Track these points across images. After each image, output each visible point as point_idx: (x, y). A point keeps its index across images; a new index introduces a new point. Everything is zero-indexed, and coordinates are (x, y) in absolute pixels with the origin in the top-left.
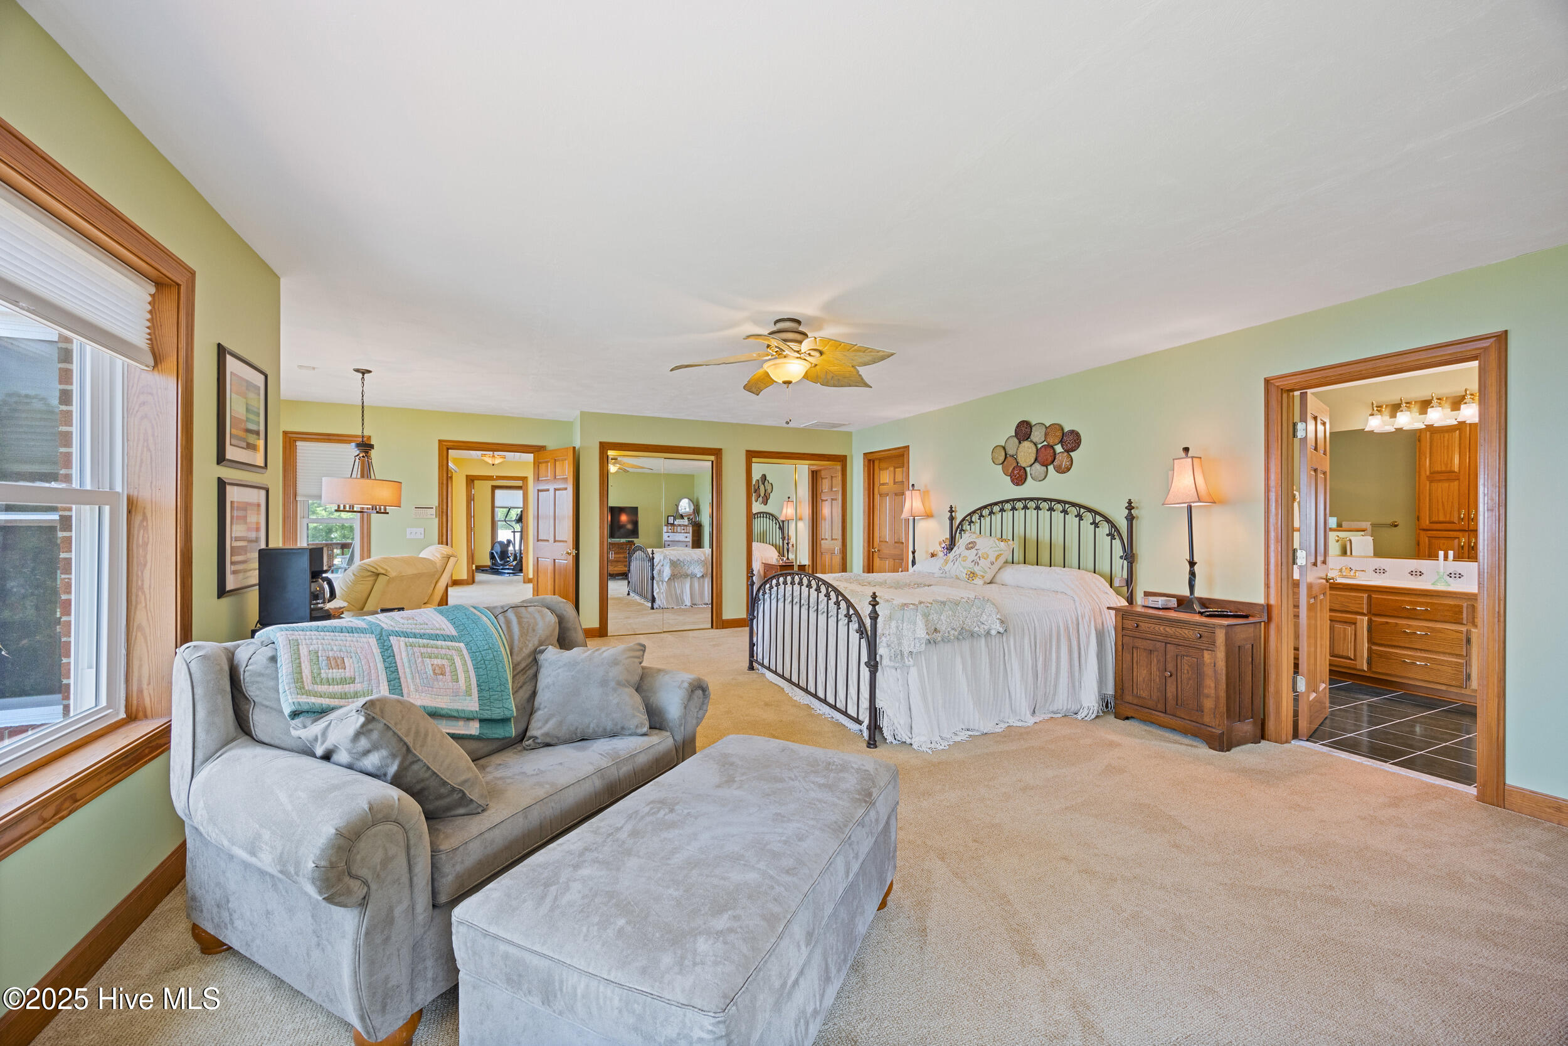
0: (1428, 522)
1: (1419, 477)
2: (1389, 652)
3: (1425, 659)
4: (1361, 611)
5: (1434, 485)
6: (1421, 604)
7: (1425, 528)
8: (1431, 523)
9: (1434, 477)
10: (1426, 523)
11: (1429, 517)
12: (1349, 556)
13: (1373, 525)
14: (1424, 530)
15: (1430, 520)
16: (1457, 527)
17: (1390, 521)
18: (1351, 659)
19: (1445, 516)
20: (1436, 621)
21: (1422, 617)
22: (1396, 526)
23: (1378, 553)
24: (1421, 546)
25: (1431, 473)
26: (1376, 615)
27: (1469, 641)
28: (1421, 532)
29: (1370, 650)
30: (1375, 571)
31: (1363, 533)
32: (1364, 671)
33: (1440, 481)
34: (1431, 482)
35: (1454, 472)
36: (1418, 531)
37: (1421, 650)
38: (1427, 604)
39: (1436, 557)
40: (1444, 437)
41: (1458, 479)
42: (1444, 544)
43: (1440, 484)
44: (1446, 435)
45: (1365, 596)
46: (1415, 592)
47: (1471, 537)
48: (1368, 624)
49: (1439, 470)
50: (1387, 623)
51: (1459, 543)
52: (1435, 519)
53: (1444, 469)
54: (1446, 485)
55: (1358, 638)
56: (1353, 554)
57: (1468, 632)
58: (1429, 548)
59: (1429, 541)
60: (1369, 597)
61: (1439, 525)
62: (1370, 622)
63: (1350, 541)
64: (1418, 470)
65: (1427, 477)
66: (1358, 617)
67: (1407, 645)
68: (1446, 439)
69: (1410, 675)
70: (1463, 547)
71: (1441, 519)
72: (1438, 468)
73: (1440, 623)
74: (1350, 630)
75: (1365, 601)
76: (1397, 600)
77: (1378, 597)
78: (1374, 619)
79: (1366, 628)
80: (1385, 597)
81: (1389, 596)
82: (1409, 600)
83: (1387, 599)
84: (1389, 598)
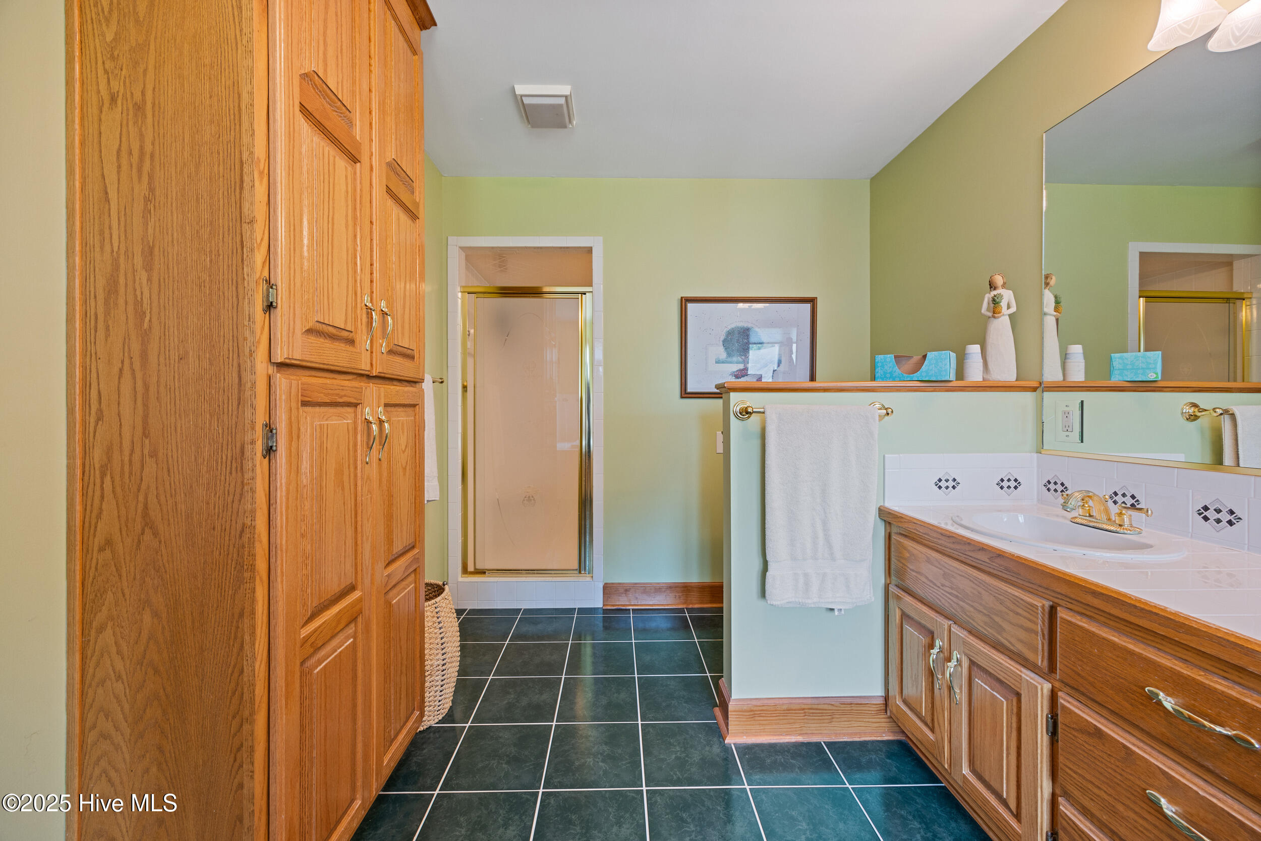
4: (1030, 655)
18: (1008, 807)
26: (1066, 684)
30: (1203, 513)
66: (1025, 675)
75: (1041, 626)
76: (1132, 653)
77: (1073, 620)
78: (1065, 700)
79: (1042, 721)
80: (1093, 629)
81: (1107, 630)
82: (1171, 670)
83: (1098, 636)
84: (1104, 635)
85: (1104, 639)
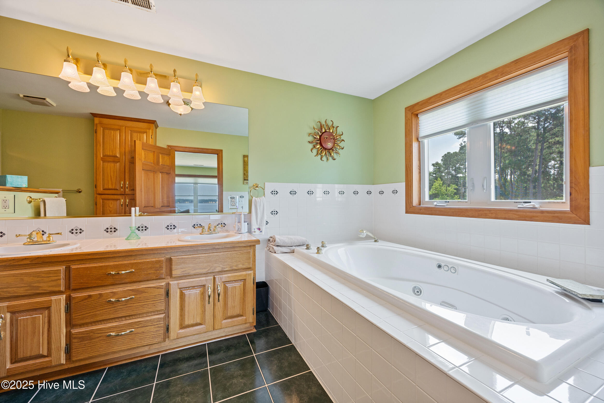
0: (102, 189)
1: (96, 158)
2: (92, 331)
3: (130, 325)
4: (57, 289)
5: (106, 164)
6: (125, 267)
7: (100, 193)
8: (104, 190)
9: (106, 159)
10: (100, 189)
11: (103, 185)
12: (43, 218)
13: (64, 191)
14: (99, 194)
15: (103, 188)
16: (119, 192)
17: (76, 189)
18: (43, 356)
19: (112, 184)
20: (140, 281)
21: (127, 281)
22: (80, 192)
23: (70, 214)
24: (98, 205)
25: (103, 156)
26: (75, 290)
27: (167, 294)
28: (98, 196)
29: (69, 336)
30: (72, 232)
31: (56, 195)
32: (63, 364)
33: (109, 162)
34: (104, 161)
35: (117, 157)
36: (96, 195)
37: (125, 317)
38: (132, 265)
39: (129, 214)
40: (111, 133)
41: (119, 162)
42: (111, 204)
43: (109, 164)
44: (112, 132)
45: (62, 268)
46: (120, 255)
47: (126, 198)
48: (67, 304)
49: (109, 154)
50: (90, 296)
51: (120, 202)
52: (106, 187)
53: (111, 154)
54: (112, 164)
55: (53, 326)
56: (47, 215)
57: (168, 285)
58: (103, 206)
59: (103, 202)
60: (68, 269)
61: (109, 191)
62: (69, 299)
63: (44, 202)
64: (95, 152)
65: (101, 158)
66: (54, 298)
67: (112, 316)
68: (112, 134)
69: (116, 349)
70: (122, 205)
71: (110, 187)
72: (108, 153)
73: (144, 283)
74: (41, 317)
75: (62, 276)
76: (102, 266)
77: (79, 267)
78: (74, 295)
79: (63, 309)
80: (87, 266)
81: (92, 264)
82: (114, 265)
83: (89, 267)
84: (92, 266)
85: (92, 267)
